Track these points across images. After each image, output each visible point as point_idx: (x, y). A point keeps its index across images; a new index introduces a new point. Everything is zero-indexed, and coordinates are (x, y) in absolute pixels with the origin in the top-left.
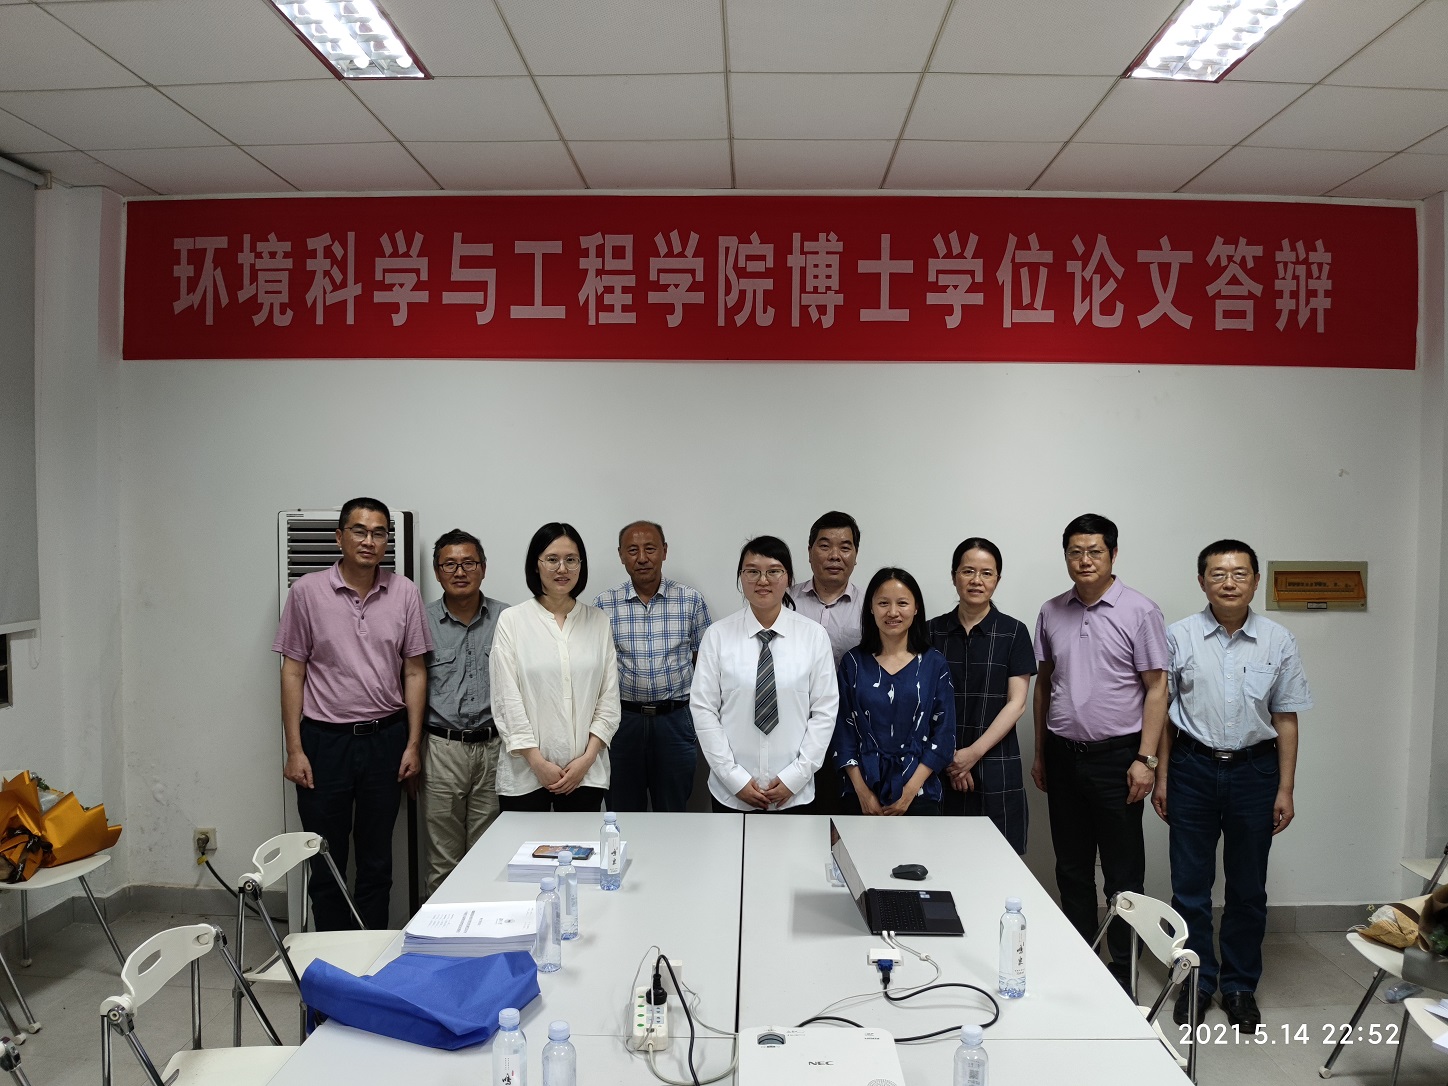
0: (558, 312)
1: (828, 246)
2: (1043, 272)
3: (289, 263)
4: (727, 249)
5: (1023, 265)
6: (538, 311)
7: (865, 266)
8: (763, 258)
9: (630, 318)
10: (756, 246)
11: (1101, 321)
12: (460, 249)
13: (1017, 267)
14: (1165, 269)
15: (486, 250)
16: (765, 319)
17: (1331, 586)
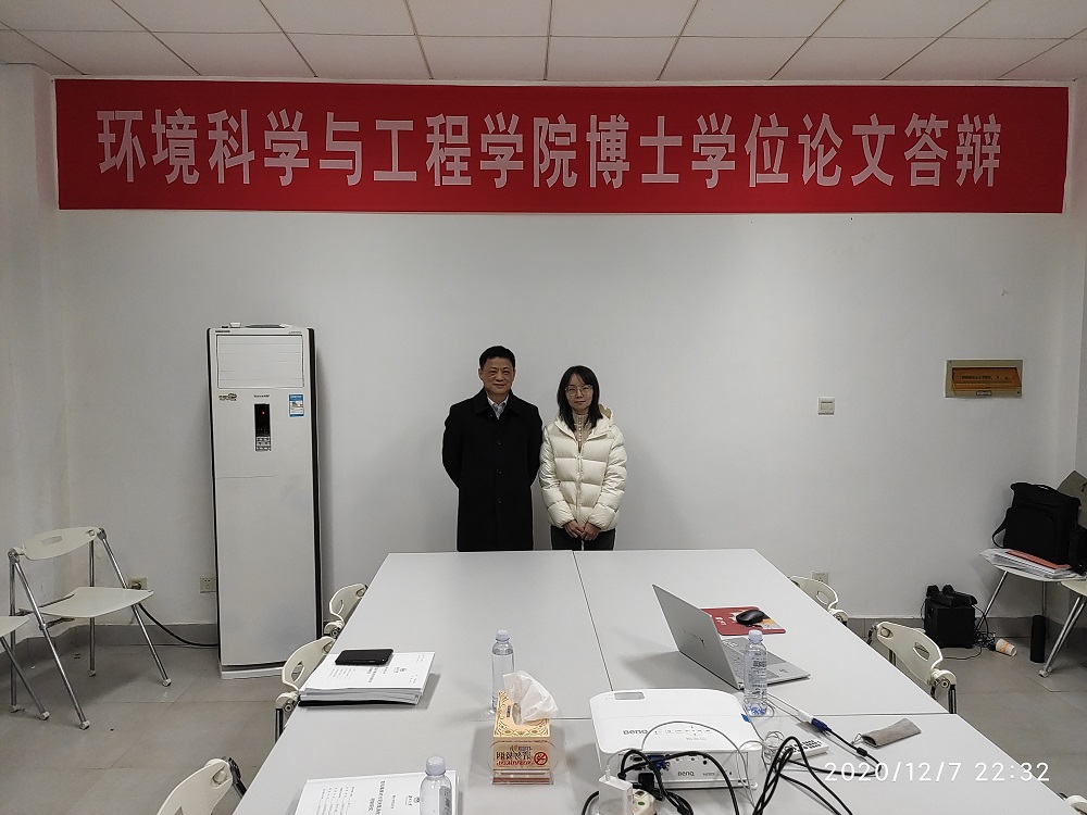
0: (411, 176)
1: (618, 124)
2: (781, 143)
3: (194, 134)
4: (541, 127)
5: (765, 139)
6: (395, 175)
7: (645, 141)
8: (568, 135)
9: (467, 181)
10: (563, 124)
11: (823, 181)
12: (333, 126)
13: (760, 140)
14: (873, 139)
15: (354, 126)
16: (570, 181)
17: (994, 378)
